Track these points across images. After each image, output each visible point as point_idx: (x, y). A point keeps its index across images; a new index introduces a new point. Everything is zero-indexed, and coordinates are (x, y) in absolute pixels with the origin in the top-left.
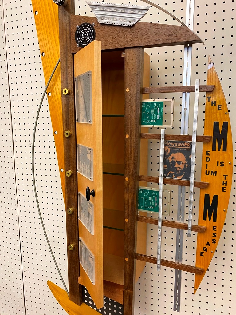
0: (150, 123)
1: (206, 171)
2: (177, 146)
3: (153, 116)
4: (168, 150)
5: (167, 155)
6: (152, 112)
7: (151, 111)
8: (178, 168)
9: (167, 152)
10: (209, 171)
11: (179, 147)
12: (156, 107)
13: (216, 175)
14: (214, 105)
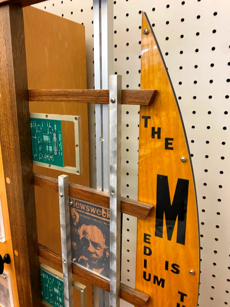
0: (45, 159)
1: (145, 273)
2: (90, 212)
3: (47, 147)
4: (75, 216)
5: (75, 224)
6: (46, 138)
7: (44, 136)
8: (94, 253)
9: (75, 219)
10: (150, 275)
11: (93, 215)
12: (50, 129)
13: (163, 286)
14: (156, 135)
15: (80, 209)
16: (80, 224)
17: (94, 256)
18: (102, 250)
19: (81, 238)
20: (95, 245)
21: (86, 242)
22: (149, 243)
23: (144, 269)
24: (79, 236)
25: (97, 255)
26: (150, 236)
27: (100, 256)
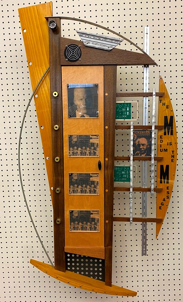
15: (137, 133)
16: (137, 139)
17: (143, 149)
18: (146, 146)
19: (137, 145)
20: (143, 145)
21: (139, 145)
22: (162, 138)
23: (161, 148)
24: (136, 144)
25: (144, 148)
26: (162, 136)
27: (145, 149)
